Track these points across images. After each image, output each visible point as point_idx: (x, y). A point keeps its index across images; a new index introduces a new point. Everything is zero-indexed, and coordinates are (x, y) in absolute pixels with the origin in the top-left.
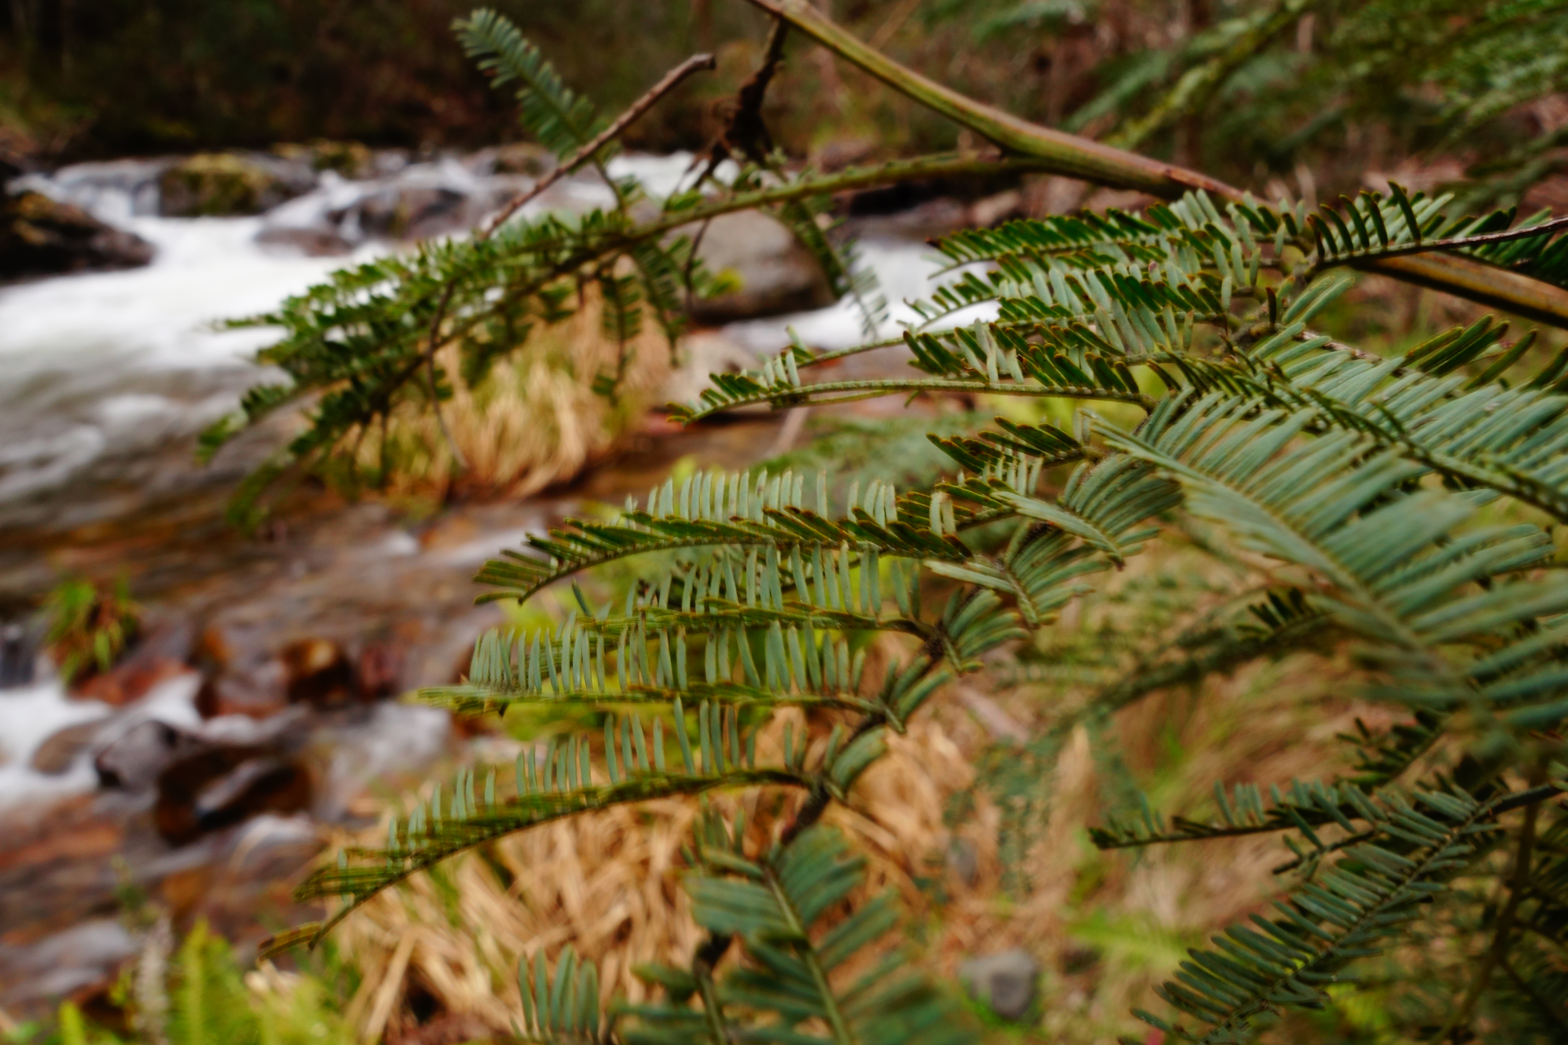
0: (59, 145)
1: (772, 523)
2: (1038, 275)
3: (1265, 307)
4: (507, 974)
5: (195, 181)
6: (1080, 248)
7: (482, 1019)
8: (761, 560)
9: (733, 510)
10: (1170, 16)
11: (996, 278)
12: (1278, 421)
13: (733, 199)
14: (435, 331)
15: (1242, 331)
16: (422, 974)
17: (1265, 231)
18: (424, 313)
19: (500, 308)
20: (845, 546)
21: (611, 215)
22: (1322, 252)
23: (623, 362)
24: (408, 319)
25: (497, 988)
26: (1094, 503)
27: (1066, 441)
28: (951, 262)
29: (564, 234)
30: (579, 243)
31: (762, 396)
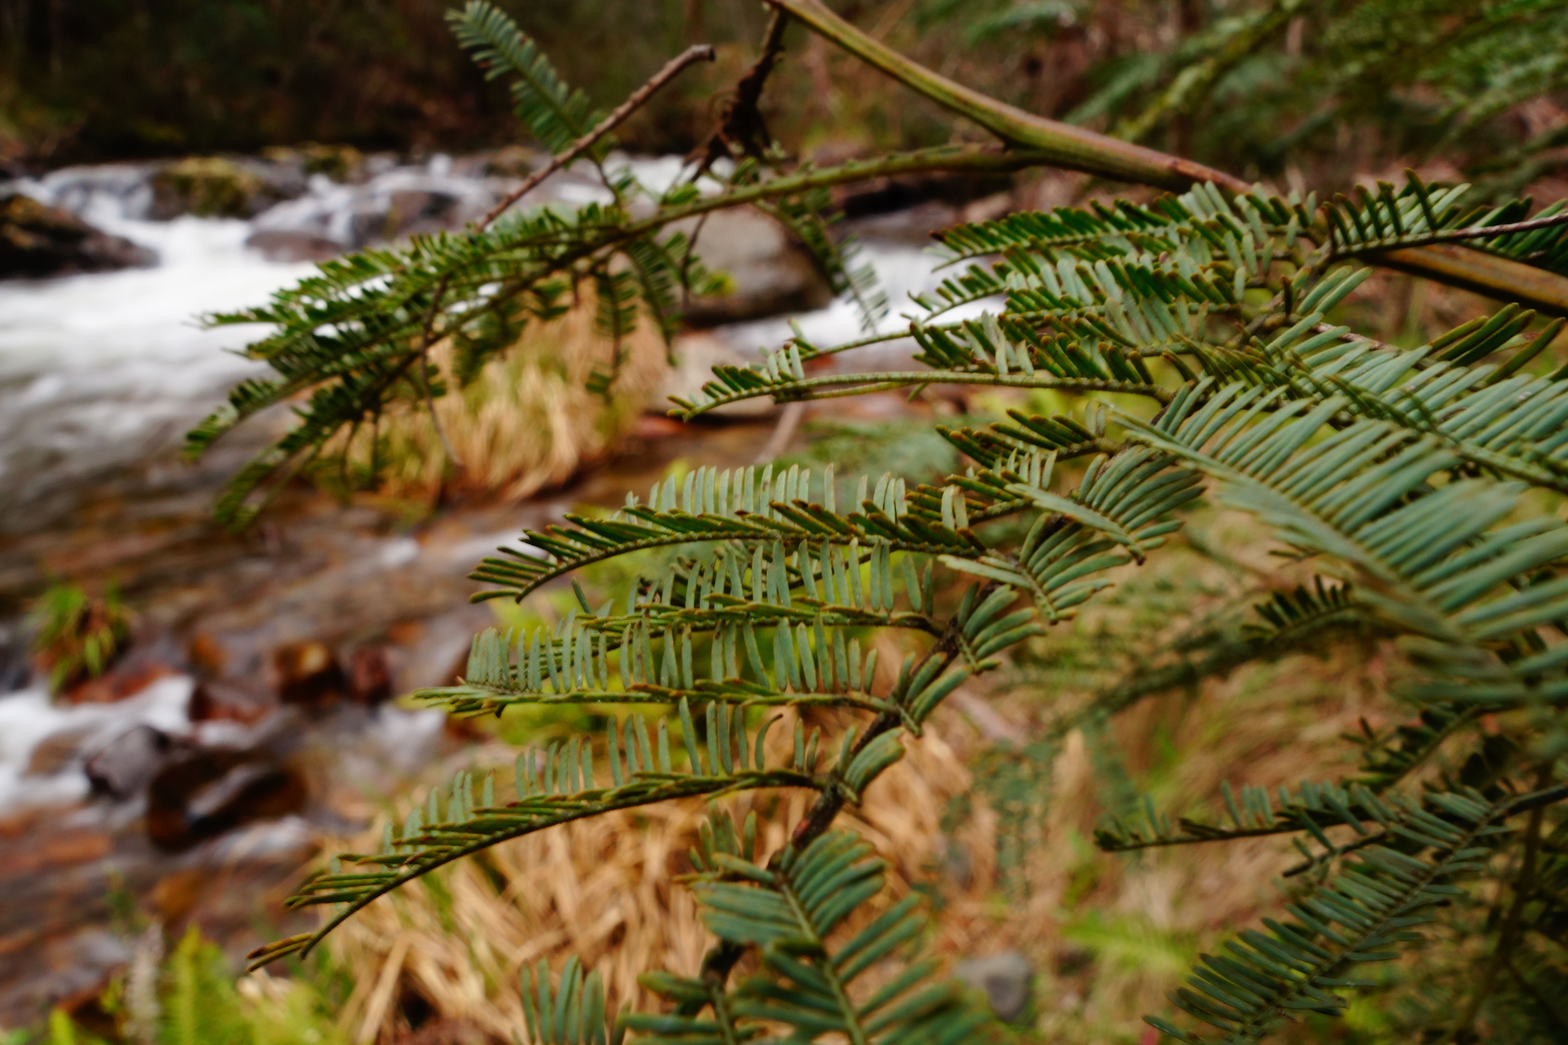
0: (48, 149)
1: (778, 517)
2: (1046, 268)
3: (1279, 298)
4: (500, 979)
5: (185, 185)
6: (1087, 241)
7: (476, 1024)
8: (768, 558)
9: (738, 507)
10: (1160, 18)
11: (1002, 271)
12: (1301, 413)
13: (732, 192)
14: (428, 327)
15: (1255, 324)
16: (416, 979)
17: (1276, 224)
18: (418, 309)
19: (494, 304)
20: (855, 541)
21: (607, 209)
22: (1335, 245)
23: (618, 359)
24: (401, 314)
25: (491, 993)
26: (1110, 498)
27: (1080, 434)
28: (955, 255)
29: (560, 227)
30: (575, 237)
31: (766, 389)
